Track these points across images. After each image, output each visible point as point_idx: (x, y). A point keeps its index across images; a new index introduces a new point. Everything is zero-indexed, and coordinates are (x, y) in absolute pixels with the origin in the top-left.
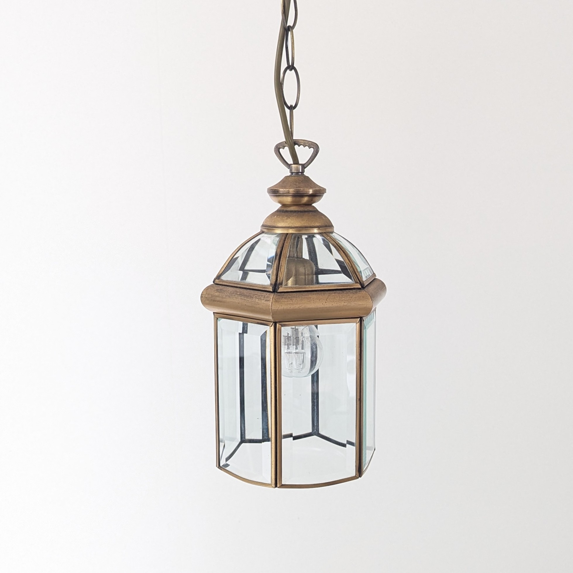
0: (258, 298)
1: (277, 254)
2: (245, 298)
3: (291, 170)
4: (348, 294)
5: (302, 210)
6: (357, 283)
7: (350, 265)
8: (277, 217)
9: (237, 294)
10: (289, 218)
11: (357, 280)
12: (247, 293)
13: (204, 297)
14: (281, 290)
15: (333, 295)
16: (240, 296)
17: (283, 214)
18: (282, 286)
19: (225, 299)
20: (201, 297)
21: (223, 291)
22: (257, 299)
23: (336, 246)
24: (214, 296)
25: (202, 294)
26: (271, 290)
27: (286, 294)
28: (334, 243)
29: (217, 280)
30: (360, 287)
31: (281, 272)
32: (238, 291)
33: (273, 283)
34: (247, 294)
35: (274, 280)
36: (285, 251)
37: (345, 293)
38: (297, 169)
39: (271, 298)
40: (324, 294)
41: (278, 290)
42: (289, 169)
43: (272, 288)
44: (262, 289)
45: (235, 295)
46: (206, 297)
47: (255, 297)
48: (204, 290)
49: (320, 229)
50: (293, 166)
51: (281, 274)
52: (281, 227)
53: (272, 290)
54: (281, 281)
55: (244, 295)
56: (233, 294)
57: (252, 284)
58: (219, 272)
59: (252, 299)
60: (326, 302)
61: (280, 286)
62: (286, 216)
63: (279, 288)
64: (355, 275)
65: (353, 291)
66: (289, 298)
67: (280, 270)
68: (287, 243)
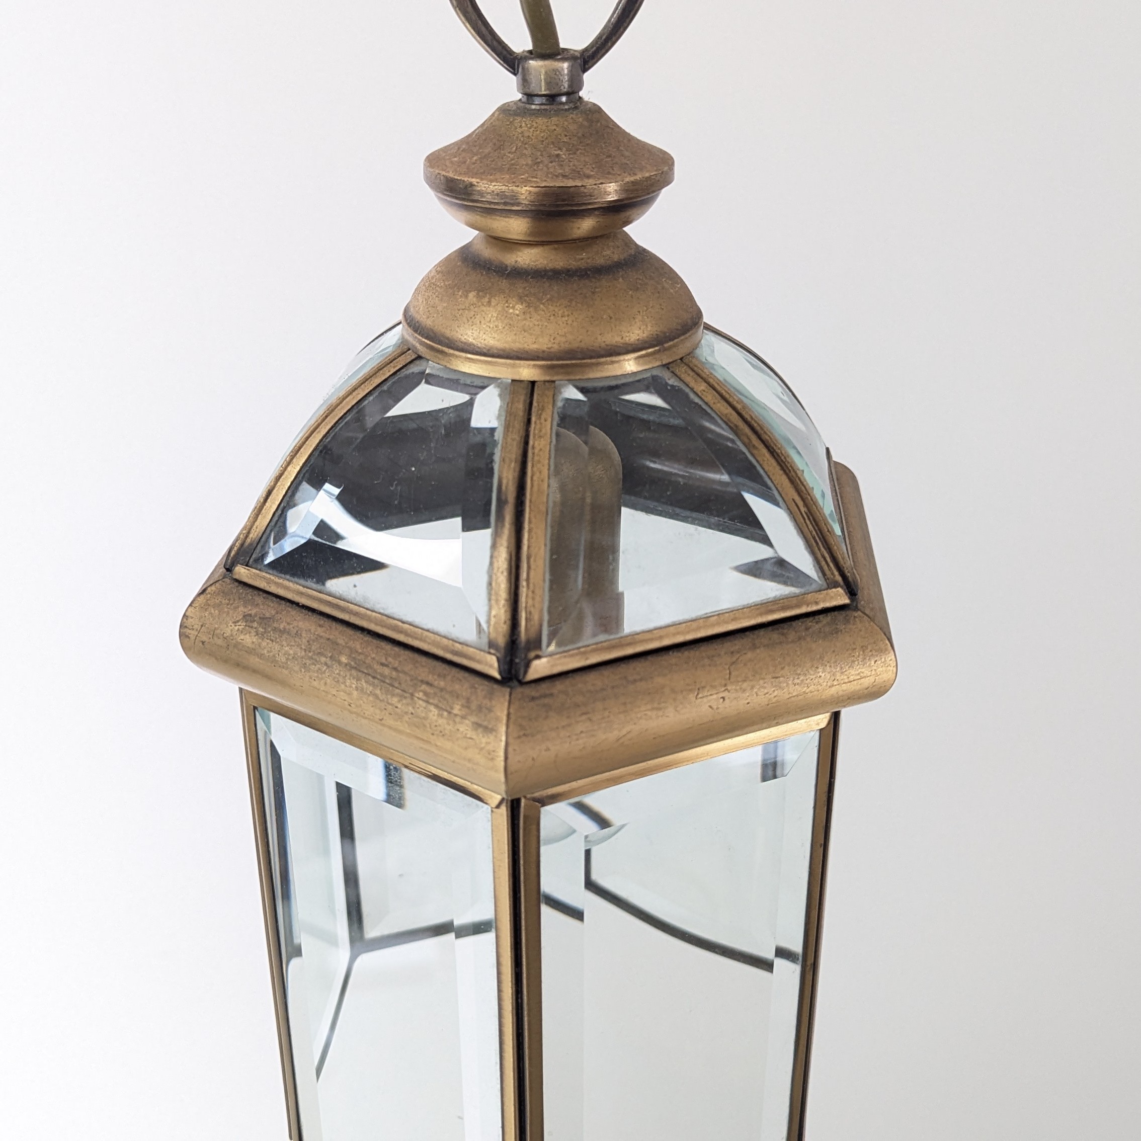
0: (436, 706)
1: (503, 498)
2: (378, 692)
3: (525, 82)
4: (803, 643)
5: (582, 265)
6: (835, 585)
7: (803, 509)
8: (478, 297)
9: (340, 663)
10: (536, 309)
11: (833, 574)
12: (382, 664)
13: (193, 638)
14: (540, 667)
15: (750, 660)
16: (354, 672)
17: (504, 284)
18: (539, 653)
19: (285, 672)
20: (183, 636)
21: (275, 629)
22: (435, 711)
23: (736, 426)
24: (235, 646)
25: (182, 626)
26: (497, 675)
27: (559, 686)
28: (730, 410)
29: (241, 571)
30: (845, 600)
31: (531, 585)
32: (341, 642)
33: (501, 641)
34: (387, 671)
35: (504, 628)
36: (535, 478)
37: (793, 642)
38: (552, 78)
39: (498, 719)
40: (710, 658)
41: (526, 672)
42: (515, 74)
43: (496, 665)
44: (449, 656)
45: (329, 663)
46: (203, 643)
47: (426, 694)
48: (191, 605)
49: (665, 349)
50: (534, 64)
51: (533, 599)
52: (503, 350)
53: (500, 673)
54: (533, 633)
55: (370, 671)
56: (323, 659)
57: (403, 622)
58: (248, 529)
59: (409, 700)
60: (723, 698)
61: (532, 654)
62: (521, 299)
63: (527, 665)
64: (822, 549)
65: (820, 625)
66: (577, 705)
67: (528, 580)
68: (540, 437)
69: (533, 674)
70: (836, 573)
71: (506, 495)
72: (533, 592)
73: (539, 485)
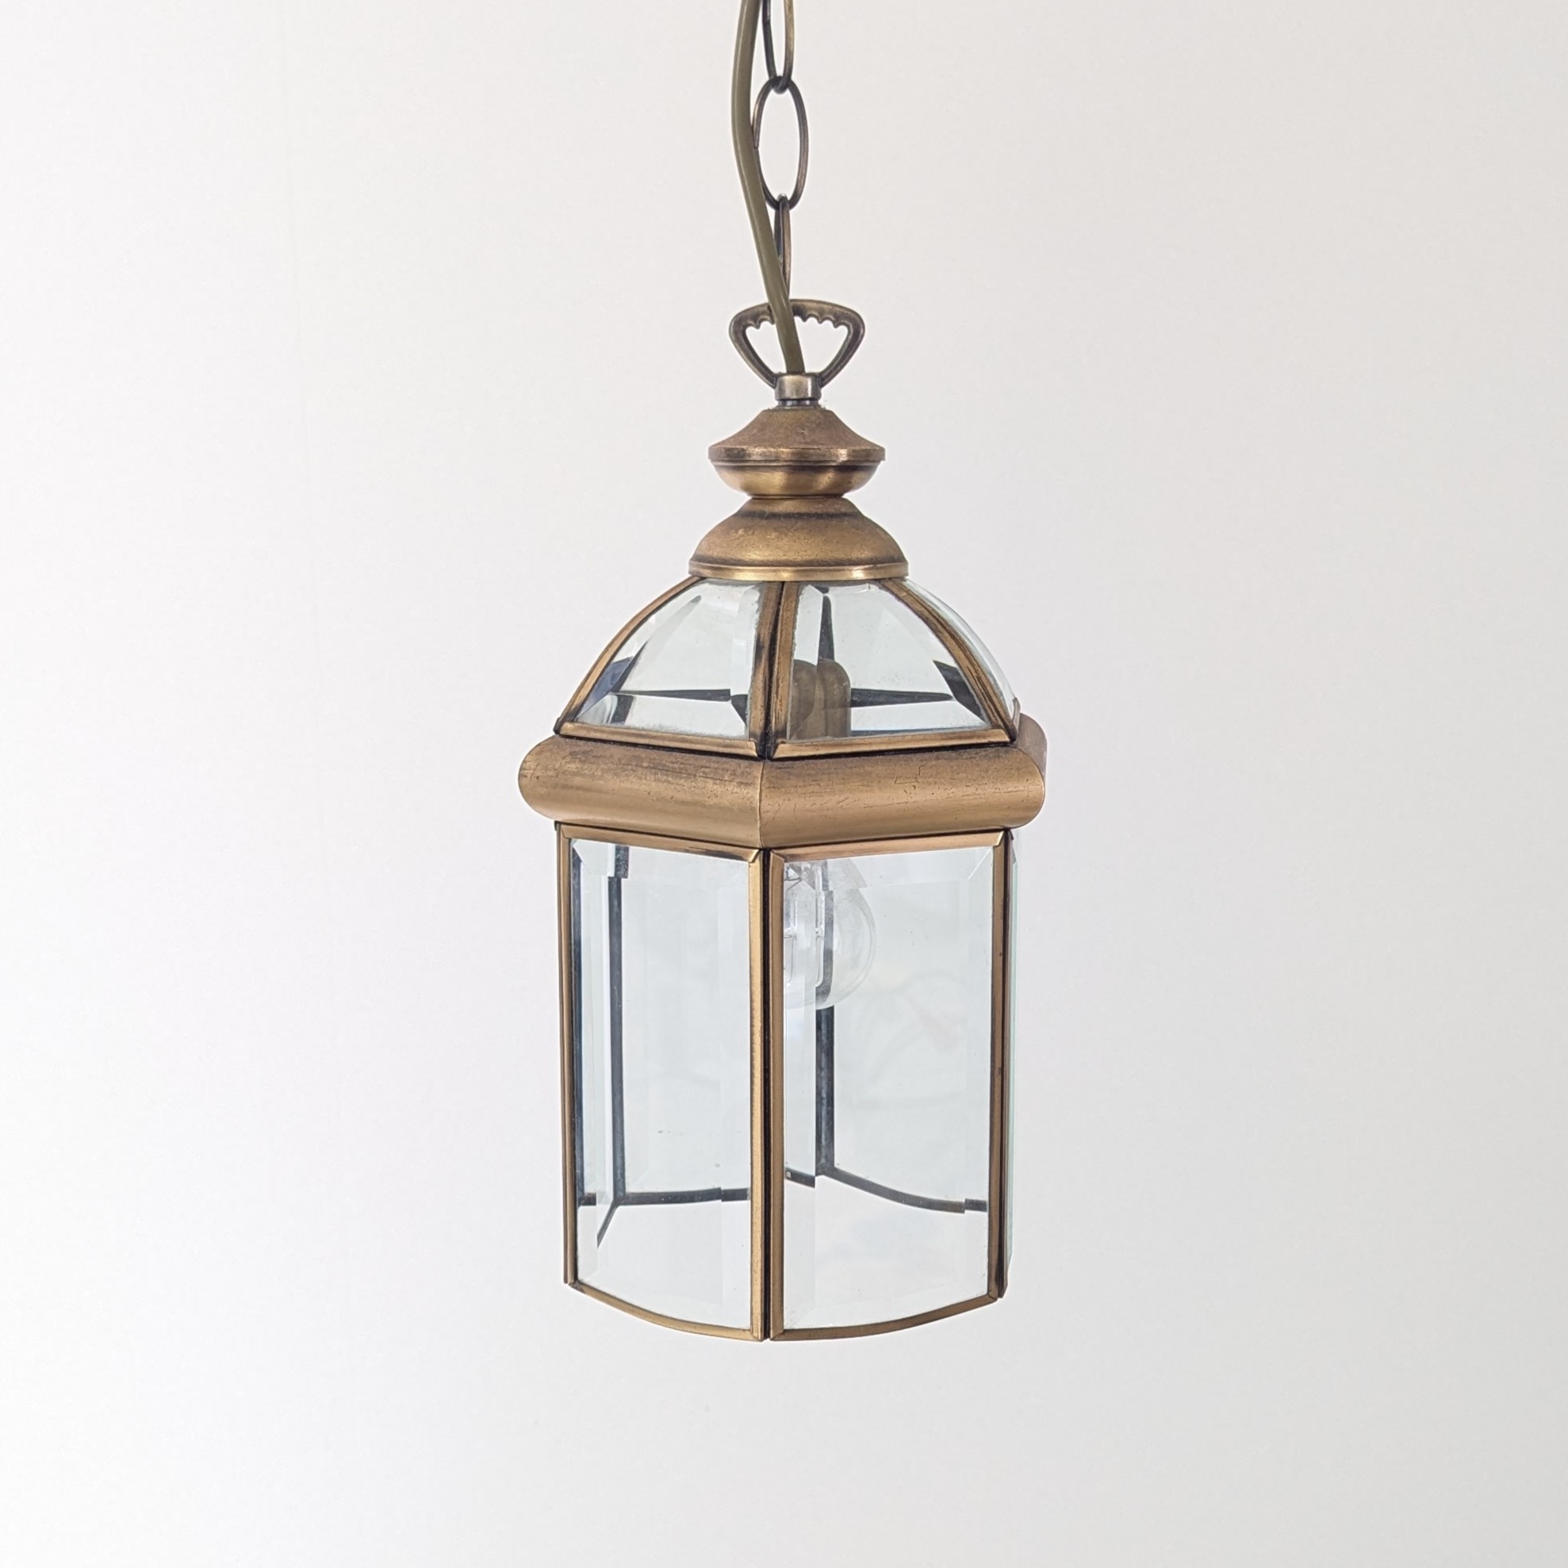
0: (712, 778)
1: (761, 644)
2: (670, 779)
3: (781, 391)
4: (974, 760)
5: (819, 511)
6: (999, 727)
7: (975, 674)
8: (745, 531)
9: (642, 767)
10: (786, 535)
11: (996, 719)
12: (673, 763)
13: (529, 776)
14: (784, 750)
15: (935, 765)
16: (653, 771)
17: (764, 522)
18: (784, 740)
19: (602, 782)
20: (521, 776)
21: (594, 757)
22: (711, 781)
23: (927, 618)
24: (564, 773)
25: (521, 769)
26: (755, 754)
27: (798, 763)
28: (923, 609)
29: (568, 727)
30: (1007, 739)
31: (779, 697)
32: (643, 756)
33: (758, 732)
34: (676, 766)
35: (762, 723)
36: (784, 633)
37: (966, 759)
38: (799, 388)
39: (755, 777)
40: (906, 761)
41: (774, 752)
42: (774, 388)
43: (754, 747)
44: (721, 750)
45: (634, 768)
46: (538, 778)
47: (704, 773)
48: (529, 754)
49: (877, 568)
50: (788, 379)
52: (762, 561)
53: (757, 752)
54: (780, 727)
55: (666, 768)
56: (630, 767)
57: (688, 735)
58: (572, 701)
59: (692, 779)
60: (915, 787)
61: (780, 740)
62: (775, 530)
63: (776, 747)
64: (989, 702)
65: (987, 753)
66: (809, 775)
67: (777, 693)
68: (788, 611)
69: (779, 754)
70: (998, 718)
71: (763, 642)
72: (781, 701)
73: (786, 637)
